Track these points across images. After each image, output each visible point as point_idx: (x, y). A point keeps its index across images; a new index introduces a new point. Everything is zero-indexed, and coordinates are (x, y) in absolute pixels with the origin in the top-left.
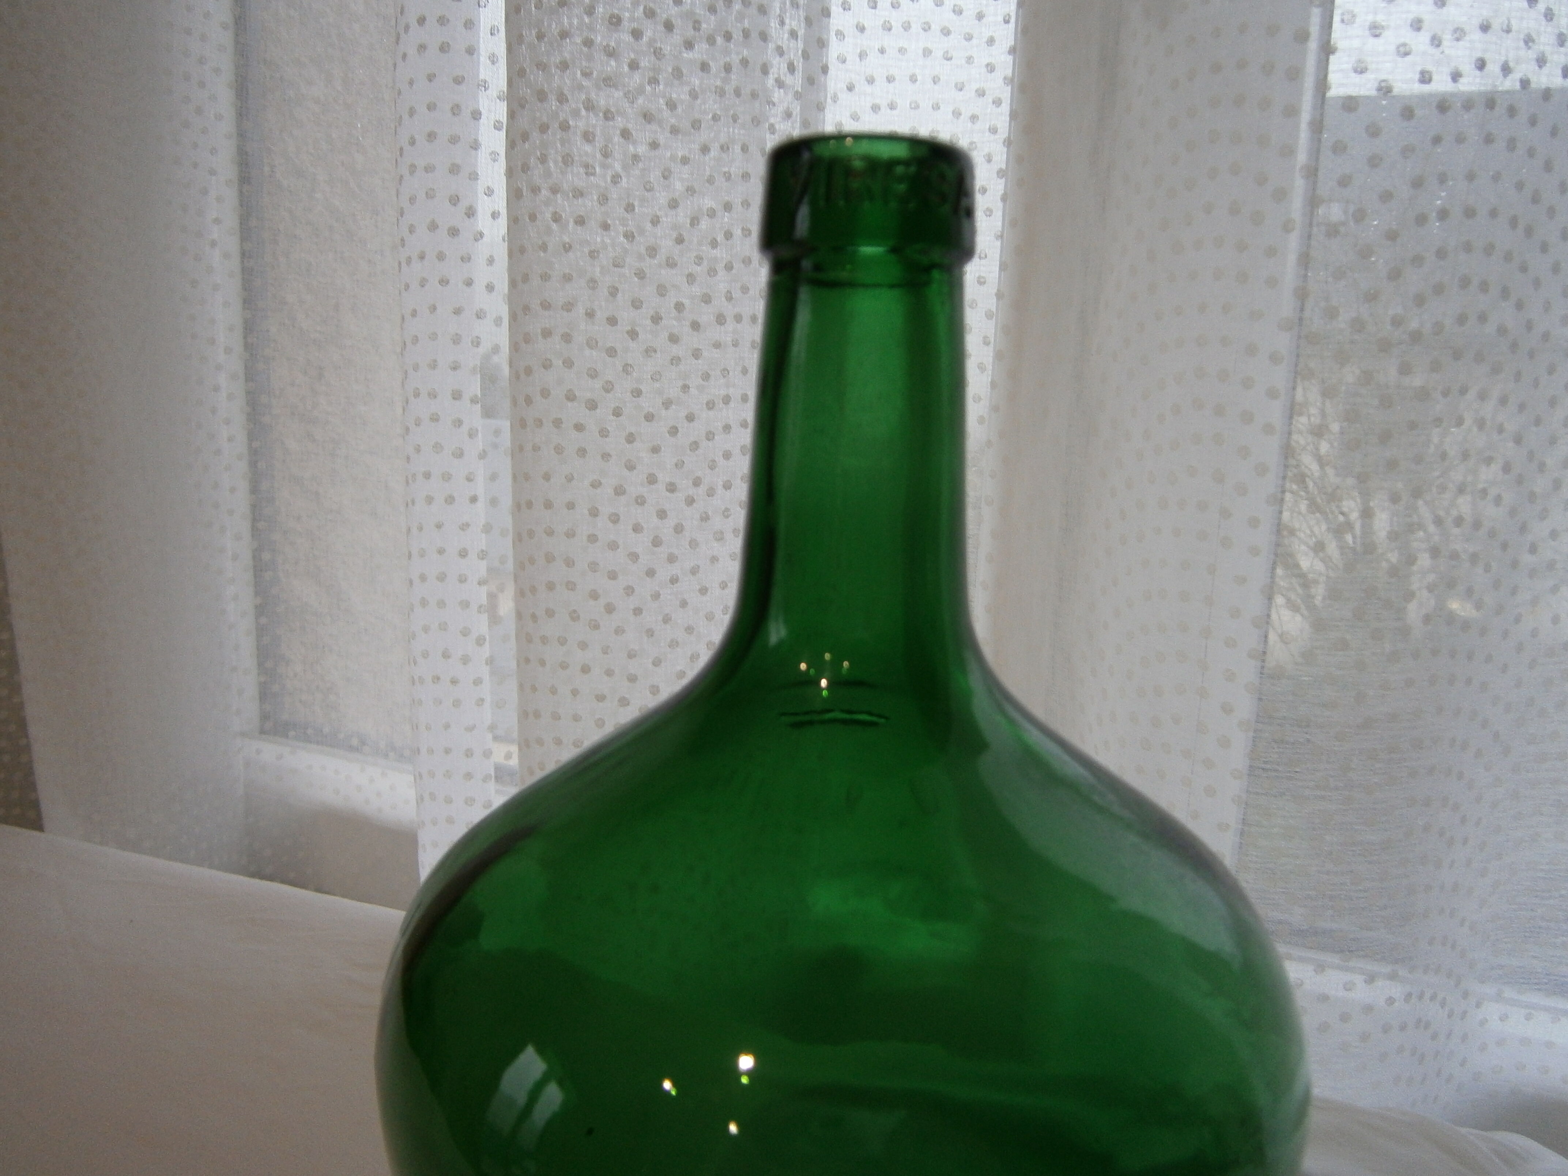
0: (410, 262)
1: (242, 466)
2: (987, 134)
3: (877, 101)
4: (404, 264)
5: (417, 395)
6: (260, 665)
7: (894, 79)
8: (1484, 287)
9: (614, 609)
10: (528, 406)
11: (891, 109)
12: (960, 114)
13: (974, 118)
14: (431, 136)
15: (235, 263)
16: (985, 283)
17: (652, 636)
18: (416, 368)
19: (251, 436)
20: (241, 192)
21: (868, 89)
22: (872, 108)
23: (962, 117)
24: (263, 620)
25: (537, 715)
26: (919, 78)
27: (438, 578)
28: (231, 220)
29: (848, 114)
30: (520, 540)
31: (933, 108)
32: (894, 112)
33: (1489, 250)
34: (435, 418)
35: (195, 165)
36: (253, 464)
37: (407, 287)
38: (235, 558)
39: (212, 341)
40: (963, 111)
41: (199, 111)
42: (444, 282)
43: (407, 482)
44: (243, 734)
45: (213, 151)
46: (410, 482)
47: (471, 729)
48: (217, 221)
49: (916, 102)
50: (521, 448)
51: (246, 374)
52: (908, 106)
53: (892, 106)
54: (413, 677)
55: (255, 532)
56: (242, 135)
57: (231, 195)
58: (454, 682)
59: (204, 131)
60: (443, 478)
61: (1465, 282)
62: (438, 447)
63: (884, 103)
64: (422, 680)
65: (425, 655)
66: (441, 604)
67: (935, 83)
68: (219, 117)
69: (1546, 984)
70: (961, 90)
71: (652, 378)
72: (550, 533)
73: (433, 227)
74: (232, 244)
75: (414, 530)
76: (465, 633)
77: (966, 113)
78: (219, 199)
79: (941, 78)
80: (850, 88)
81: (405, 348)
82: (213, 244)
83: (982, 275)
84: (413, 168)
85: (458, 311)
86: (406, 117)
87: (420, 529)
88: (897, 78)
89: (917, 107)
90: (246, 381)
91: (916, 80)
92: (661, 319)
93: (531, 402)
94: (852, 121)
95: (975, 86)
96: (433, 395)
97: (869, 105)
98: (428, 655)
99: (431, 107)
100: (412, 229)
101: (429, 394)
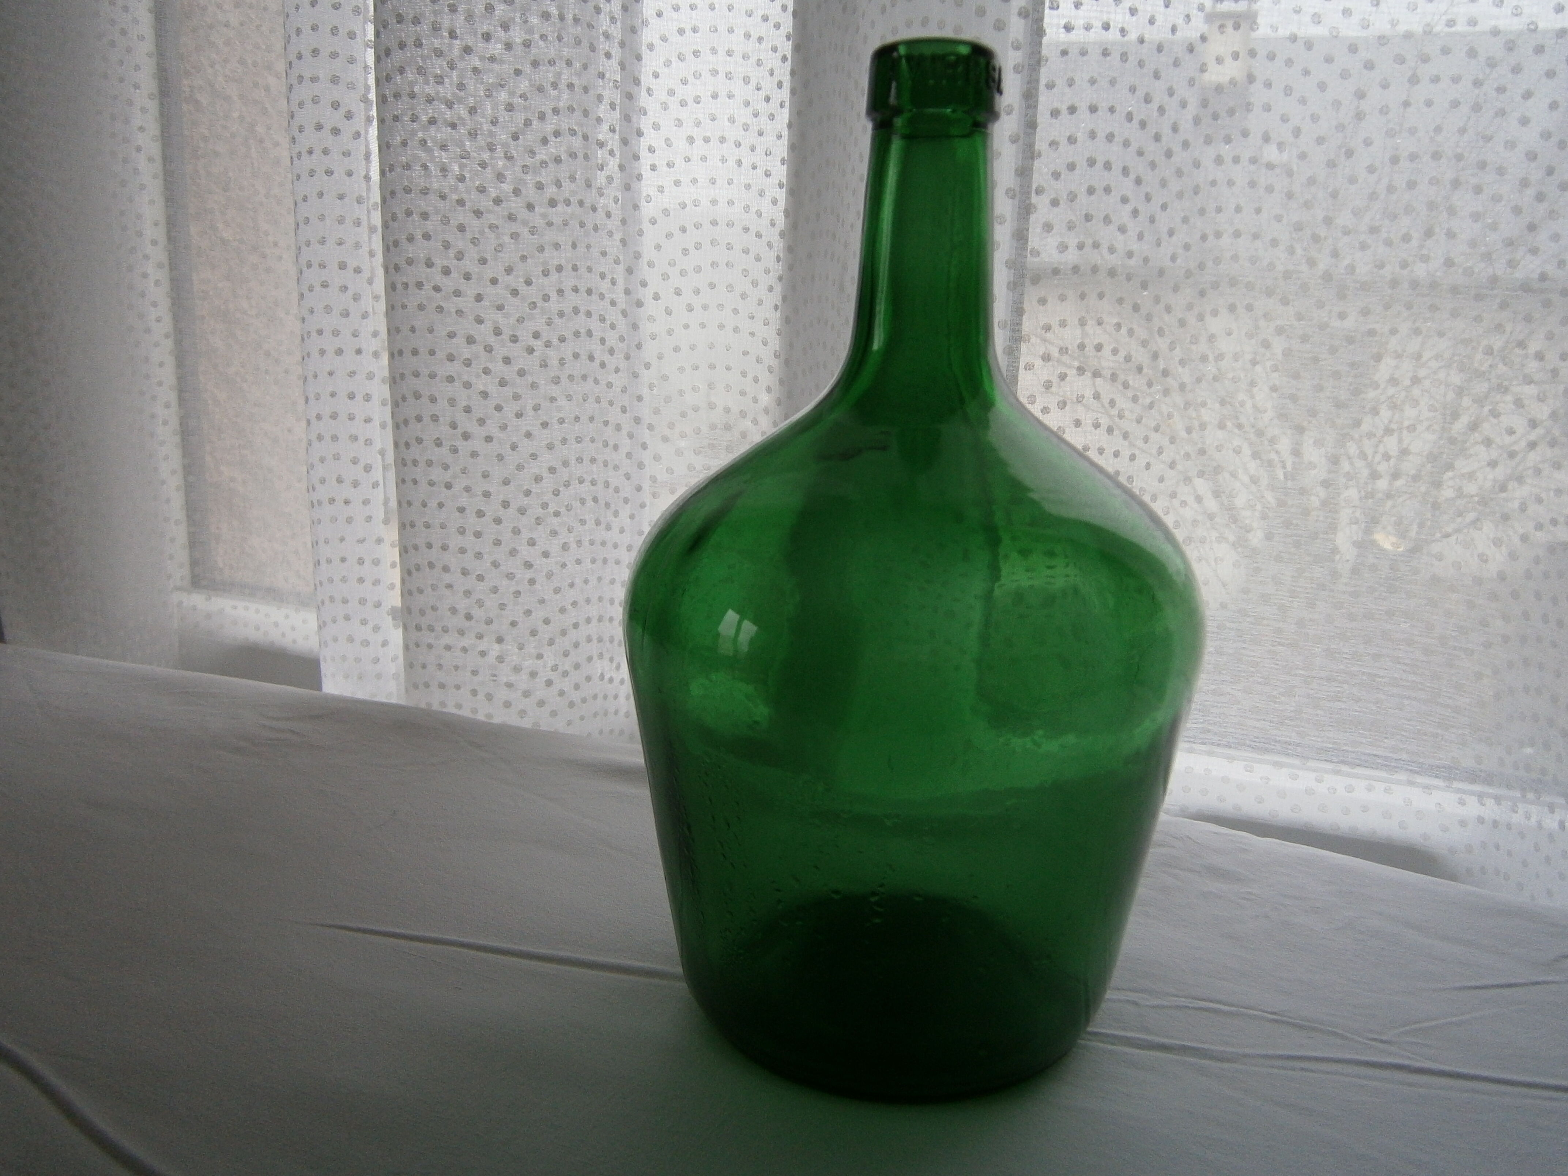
0: (301, 156)
1: (169, 344)
2: (770, 52)
3: (682, 26)
4: (295, 159)
5: (309, 265)
6: (189, 517)
7: (696, 8)
8: (1108, 166)
9: (469, 437)
10: (397, 272)
11: (694, 32)
12: (750, 36)
13: (760, 39)
14: (315, 52)
15: (158, 166)
16: (770, 175)
17: (502, 460)
18: (308, 244)
19: (176, 319)
20: (162, 104)
21: (675, 15)
22: (678, 31)
23: (751, 39)
24: (191, 478)
25: (413, 525)
26: (717, 6)
27: (331, 417)
28: (153, 128)
29: (658, 36)
30: (395, 383)
31: (728, 31)
32: (696, 35)
33: (1110, 137)
34: (325, 285)
35: (121, 80)
36: (178, 342)
37: (299, 177)
38: (165, 423)
39: (140, 234)
40: (752, 33)
41: (123, 32)
42: (329, 173)
43: (303, 339)
44: (178, 589)
45: (137, 68)
46: (306, 338)
47: (361, 541)
48: (141, 129)
49: (714, 26)
50: (393, 307)
51: (170, 264)
52: (708, 29)
53: (695, 30)
54: (312, 502)
55: (181, 400)
56: (161, 55)
57: (153, 106)
58: (347, 502)
59: (129, 50)
60: (333, 334)
61: (1092, 162)
62: (328, 309)
63: (688, 28)
64: (320, 503)
65: (323, 481)
66: (335, 438)
67: (730, 10)
68: (141, 38)
69: (1202, 723)
70: (750, 16)
71: (495, 250)
72: (417, 375)
73: (319, 127)
74: (155, 149)
75: (310, 378)
76: (355, 461)
77: (755, 36)
78: (144, 110)
79: (735, 6)
80: (659, 15)
81: (298, 228)
82: (139, 149)
83: (769, 169)
84: (301, 78)
85: (341, 197)
86: (293, 36)
87: (316, 376)
88: (699, 6)
89: (716, 30)
90: (171, 270)
91: (714, 8)
92: (501, 201)
93: (399, 269)
94: (661, 42)
95: (761, 13)
96: (322, 266)
97: (676, 29)
98: (325, 481)
99: (314, 28)
100: (301, 129)
101: (320, 265)
